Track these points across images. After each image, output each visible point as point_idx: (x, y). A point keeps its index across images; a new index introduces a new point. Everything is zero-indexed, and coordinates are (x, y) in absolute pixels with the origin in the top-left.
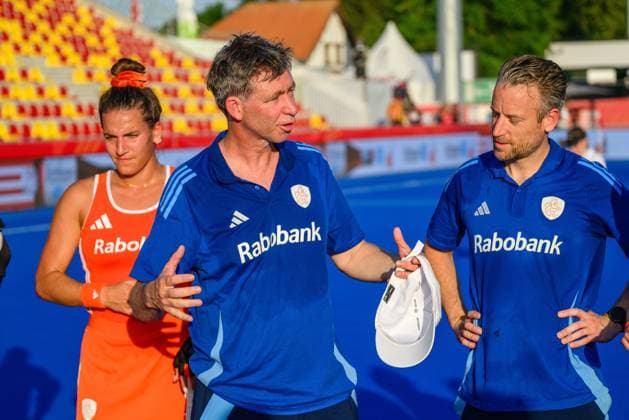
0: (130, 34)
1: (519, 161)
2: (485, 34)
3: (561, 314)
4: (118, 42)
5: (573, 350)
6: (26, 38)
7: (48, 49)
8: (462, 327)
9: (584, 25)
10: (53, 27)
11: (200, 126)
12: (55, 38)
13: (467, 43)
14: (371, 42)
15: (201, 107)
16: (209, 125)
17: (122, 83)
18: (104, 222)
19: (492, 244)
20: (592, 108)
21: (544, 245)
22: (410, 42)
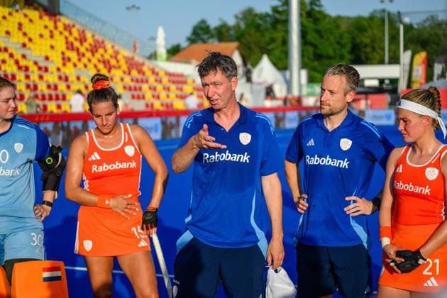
0: (133, 59)
1: (331, 117)
2: (313, 61)
3: (347, 199)
4: (126, 62)
5: (353, 217)
6: (79, 60)
7: (90, 66)
8: (299, 202)
9: (363, 57)
10: (93, 55)
11: (167, 106)
12: (94, 61)
13: (303, 65)
14: (255, 64)
15: (168, 96)
16: (172, 105)
17: (99, 88)
18: (96, 156)
19: (314, 161)
20: (366, 99)
21: (340, 163)
22: (275, 64)
